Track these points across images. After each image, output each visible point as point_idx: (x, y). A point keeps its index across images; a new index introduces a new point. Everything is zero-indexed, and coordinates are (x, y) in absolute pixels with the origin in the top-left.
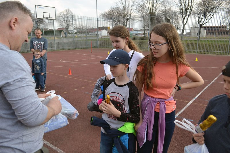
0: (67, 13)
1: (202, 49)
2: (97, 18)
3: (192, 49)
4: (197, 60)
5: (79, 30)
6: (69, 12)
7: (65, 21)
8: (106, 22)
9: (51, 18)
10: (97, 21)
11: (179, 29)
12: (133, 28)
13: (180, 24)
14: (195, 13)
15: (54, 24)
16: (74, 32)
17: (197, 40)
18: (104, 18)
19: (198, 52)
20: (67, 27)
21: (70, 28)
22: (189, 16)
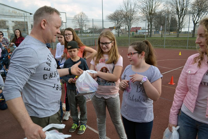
0: (81, 15)
1: (193, 45)
2: (103, 20)
3: (184, 45)
4: (180, 54)
5: (92, 30)
6: (83, 15)
7: (79, 22)
8: (112, 23)
9: (63, 21)
10: (103, 22)
11: (184, 28)
12: (141, 27)
13: (185, 22)
14: (190, 13)
15: (66, 25)
16: (88, 32)
17: (191, 37)
18: (110, 19)
19: (188, 48)
20: (81, 28)
21: (84, 28)
22: (184, 16)
